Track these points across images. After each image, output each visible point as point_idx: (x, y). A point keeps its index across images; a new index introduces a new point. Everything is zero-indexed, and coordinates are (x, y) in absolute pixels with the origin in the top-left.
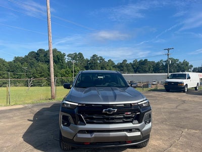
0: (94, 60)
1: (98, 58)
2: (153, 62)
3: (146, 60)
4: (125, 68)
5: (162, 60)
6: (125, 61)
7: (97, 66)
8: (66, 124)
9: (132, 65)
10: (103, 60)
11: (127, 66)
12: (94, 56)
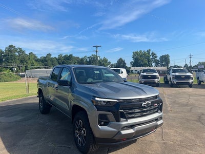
0: (11, 51)
1: (16, 50)
2: (78, 58)
3: (71, 55)
4: (49, 62)
5: (86, 56)
6: (49, 55)
7: (15, 58)
8: (103, 123)
9: (58, 60)
10: (23, 52)
11: (52, 60)
12: (11, 46)
